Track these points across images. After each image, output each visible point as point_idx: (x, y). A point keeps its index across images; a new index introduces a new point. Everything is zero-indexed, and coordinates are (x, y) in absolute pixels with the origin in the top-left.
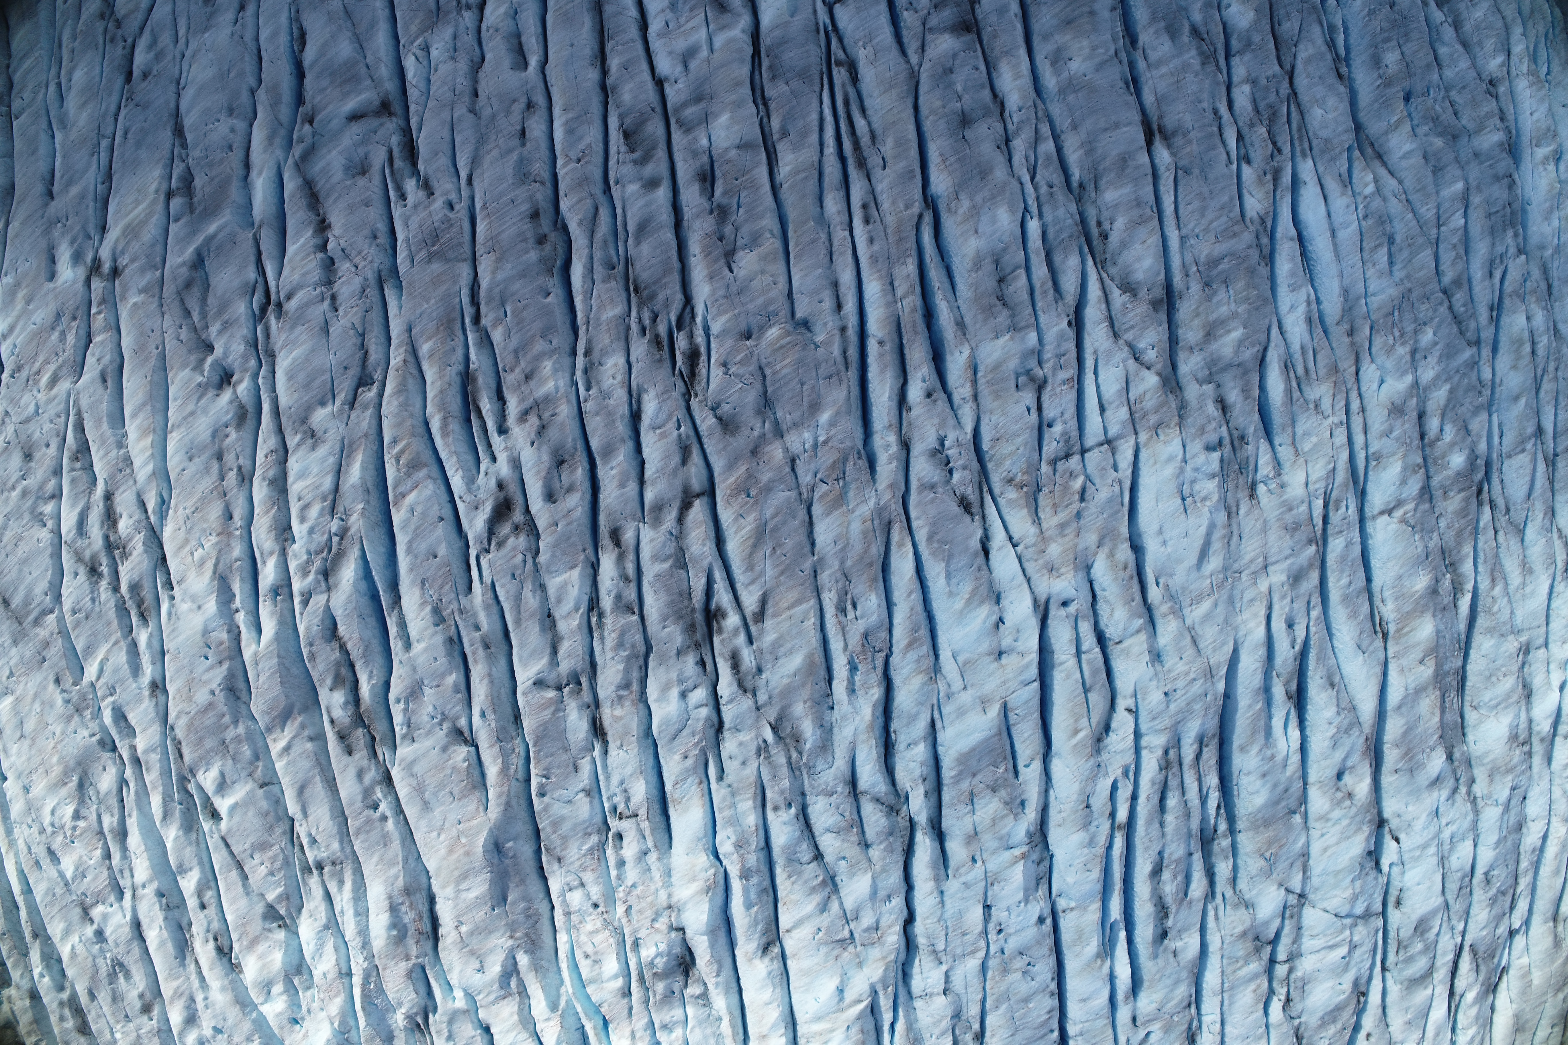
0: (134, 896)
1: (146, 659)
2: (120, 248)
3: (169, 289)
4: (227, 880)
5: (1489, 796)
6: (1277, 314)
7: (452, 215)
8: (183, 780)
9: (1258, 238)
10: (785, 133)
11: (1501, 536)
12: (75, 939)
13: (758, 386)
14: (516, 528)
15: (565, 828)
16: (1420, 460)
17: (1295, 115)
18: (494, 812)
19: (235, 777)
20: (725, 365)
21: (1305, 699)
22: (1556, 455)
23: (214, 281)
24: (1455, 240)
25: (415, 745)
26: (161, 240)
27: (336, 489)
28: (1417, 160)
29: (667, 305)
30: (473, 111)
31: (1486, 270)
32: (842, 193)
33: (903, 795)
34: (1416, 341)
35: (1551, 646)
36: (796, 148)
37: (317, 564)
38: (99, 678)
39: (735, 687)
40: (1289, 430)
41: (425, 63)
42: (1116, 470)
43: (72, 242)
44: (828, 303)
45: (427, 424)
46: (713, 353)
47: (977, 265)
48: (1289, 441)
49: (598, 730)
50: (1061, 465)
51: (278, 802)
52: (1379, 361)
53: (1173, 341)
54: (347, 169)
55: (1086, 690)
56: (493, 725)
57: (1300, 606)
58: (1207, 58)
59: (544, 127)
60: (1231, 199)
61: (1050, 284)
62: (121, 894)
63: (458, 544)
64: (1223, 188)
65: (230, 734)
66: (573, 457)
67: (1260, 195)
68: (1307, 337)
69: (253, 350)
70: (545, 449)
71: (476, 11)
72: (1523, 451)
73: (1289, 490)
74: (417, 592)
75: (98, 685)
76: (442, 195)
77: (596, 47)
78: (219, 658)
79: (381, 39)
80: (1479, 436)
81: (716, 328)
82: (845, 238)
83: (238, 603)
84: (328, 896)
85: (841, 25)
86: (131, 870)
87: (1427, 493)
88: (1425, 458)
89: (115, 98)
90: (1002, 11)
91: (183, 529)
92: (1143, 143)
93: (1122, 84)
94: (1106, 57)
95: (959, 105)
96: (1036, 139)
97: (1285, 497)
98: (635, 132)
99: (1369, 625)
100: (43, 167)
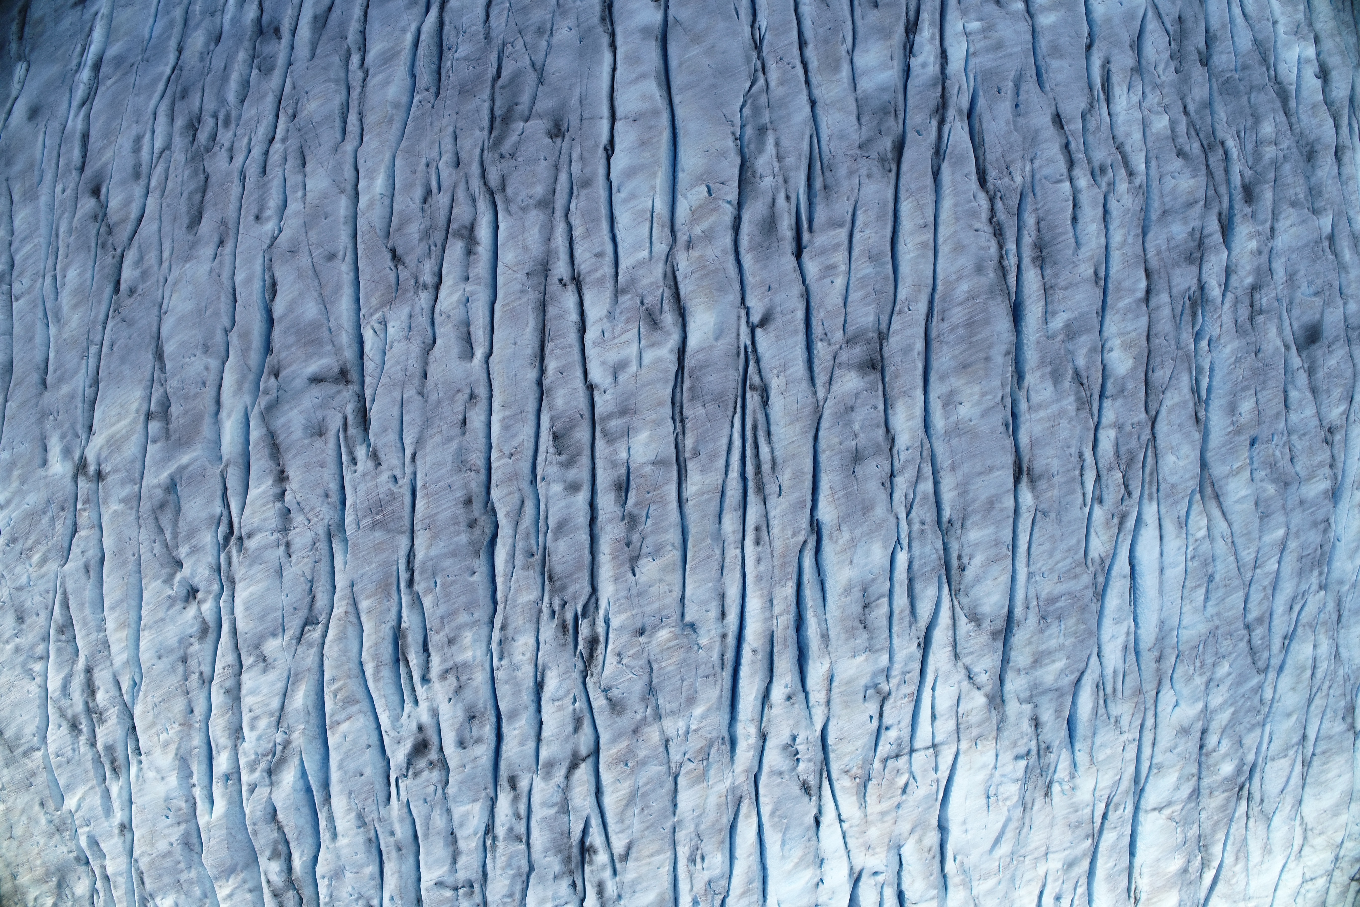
1: (116, 805)
2: (103, 455)
3: (146, 506)
6: (1099, 643)
8: (143, 900)
9: (1095, 577)
10: (696, 453)
11: (1251, 822)
13: (646, 678)
14: (431, 763)
16: (1194, 770)
17: (1150, 460)
20: (619, 655)
22: (1313, 756)
23: (185, 506)
24: (1266, 582)
26: (140, 456)
27: (282, 708)
28: (1249, 505)
29: (575, 598)
30: (421, 393)
31: (1288, 606)
32: (740, 513)
34: (1213, 673)
36: (704, 469)
37: (263, 765)
38: (77, 811)
40: (1089, 742)
41: (382, 336)
42: (936, 771)
43: (62, 437)
44: (714, 613)
45: (361, 664)
46: (610, 641)
47: (847, 591)
48: (1088, 750)
50: (890, 763)
52: (1177, 686)
53: (1005, 661)
54: (306, 428)
57: (1069, 886)
58: (1083, 404)
59: (483, 418)
60: (1079, 542)
61: (907, 612)
63: (381, 764)
64: (1073, 531)
65: (184, 877)
66: (483, 715)
67: (1105, 538)
68: (1120, 663)
69: (216, 574)
70: (460, 706)
71: (432, 290)
72: (1286, 756)
73: (1078, 793)
74: (344, 799)
75: (76, 816)
76: (389, 469)
77: (537, 347)
78: (178, 820)
79: (344, 305)
80: (1250, 749)
81: (615, 622)
82: (736, 557)
83: (195, 780)
85: (760, 349)
87: (1196, 794)
88: (1200, 764)
89: (104, 307)
90: (907, 350)
91: (151, 713)
92: (1011, 485)
93: (1002, 429)
94: (992, 404)
95: (854, 443)
96: (918, 478)
97: (1074, 800)
98: (563, 436)
99: (1125, 895)
100: (38, 356)
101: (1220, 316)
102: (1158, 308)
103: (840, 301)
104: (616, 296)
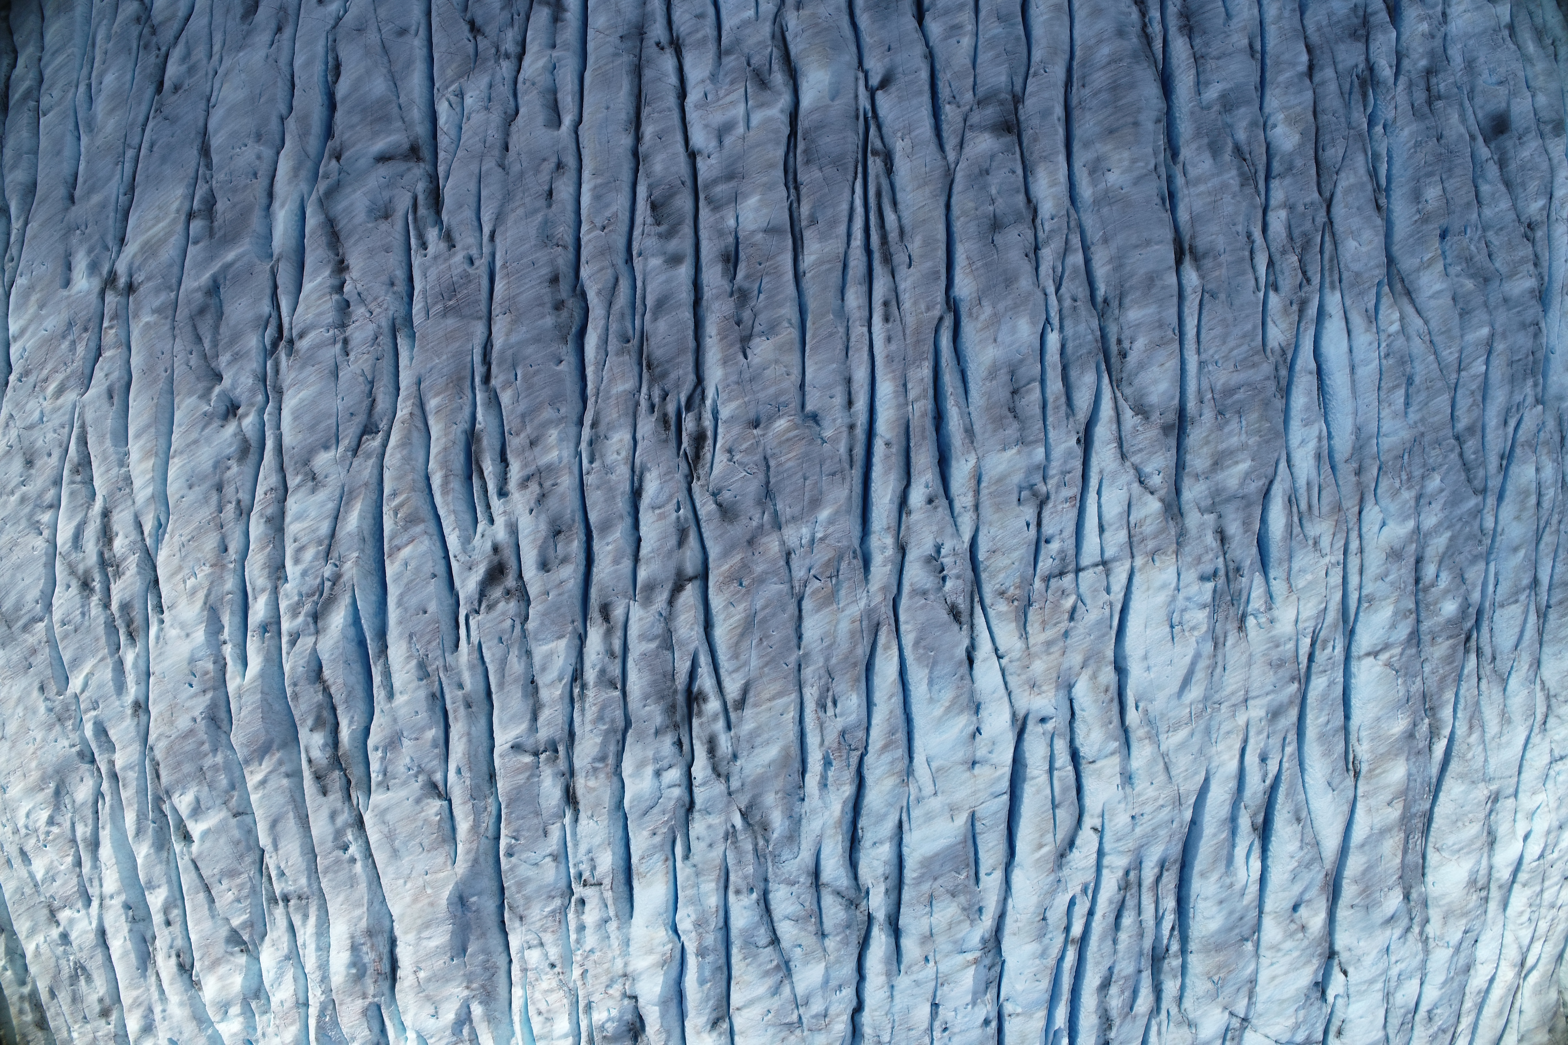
0: (101, 904)
1: (131, 678)
2: (137, 264)
3: (183, 313)
4: (194, 901)
5: (1441, 938)
6: (1287, 447)
7: (471, 271)
8: (158, 800)
9: (1276, 369)
10: (813, 221)
11: (1484, 684)
12: (40, 938)
13: (761, 476)
14: (508, 592)
15: (529, 889)
16: (1412, 606)
17: (1328, 246)
18: (462, 867)
19: (210, 804)
20: (730, 451)
21: (1270, 830)
22: (1548, 606)
23: (227, 310)
24: (1474, 387)
25: (390, 794)
26: (178, 261)
27: (333, 534)
28: (1446, 301)
29: (678, 385)
30: (502, 166)
31: (1502, 419)
32: (865, 288)
33: (864, 890)
34: (1422, 487)
35: (1520, 795)
36: (823, 237)
37: (308, 607)
38: (83, 691)
39: (709, 771)
40: (1286, 566)
41: (458, 109)
42: (1108, 593)
43: (90, 251)
44: (839, 400)
45: (428, 478)
46: (719, 438)
47: (992, 374)
48: (1284, 576)
49: (570, 798)
50: (1054, 583)
51: (250, 832)
52: (1383, 502)
53: (1180, 466)
54: (370, 211)
55: (1054, 806)
56: (468, 782)
57: (1276, 741)
58: (1247, 179)
59: (571, 189)
60: (1255, 328)
61: (1063, 399)
62: (88, 901)
63: (449, 601)
64: (1248, 316)
65: (208, 762)
66: (570, 528)
67: (1284, 326)
68: (1314, 473)
69: (261, 385)
70: (543, 518)
71: (514, 60)
72: (1516, 601)
73: (1278, 625)
74: (404, 645)
75: (81, 699)
76: (463, 249)
77: (632, 112)
78: (203, 687)
79: (416, 80)
80: (1474, 586)
81: (725, 413)
82: (863, 334)
83: (226, 635)
84: (292, 928)
85: (882, 113)
86: (100, 880)
87: (1415, 638)
88: (1417, 603)
89: (144, 108)
90: (1045, 113)
91: (178, 555)
92: (1172, 262)
93: (1158, 200)
94: (1144, 171)
95: (991, 208)
96: (1066, 250)
97: (1273, 633)
98: (662, 205)
99: (1342, 763)
100: (66, 169)
101: (1393, 98)
102: (1323, 83)
103: (968, 62)
104: (720, 58)
